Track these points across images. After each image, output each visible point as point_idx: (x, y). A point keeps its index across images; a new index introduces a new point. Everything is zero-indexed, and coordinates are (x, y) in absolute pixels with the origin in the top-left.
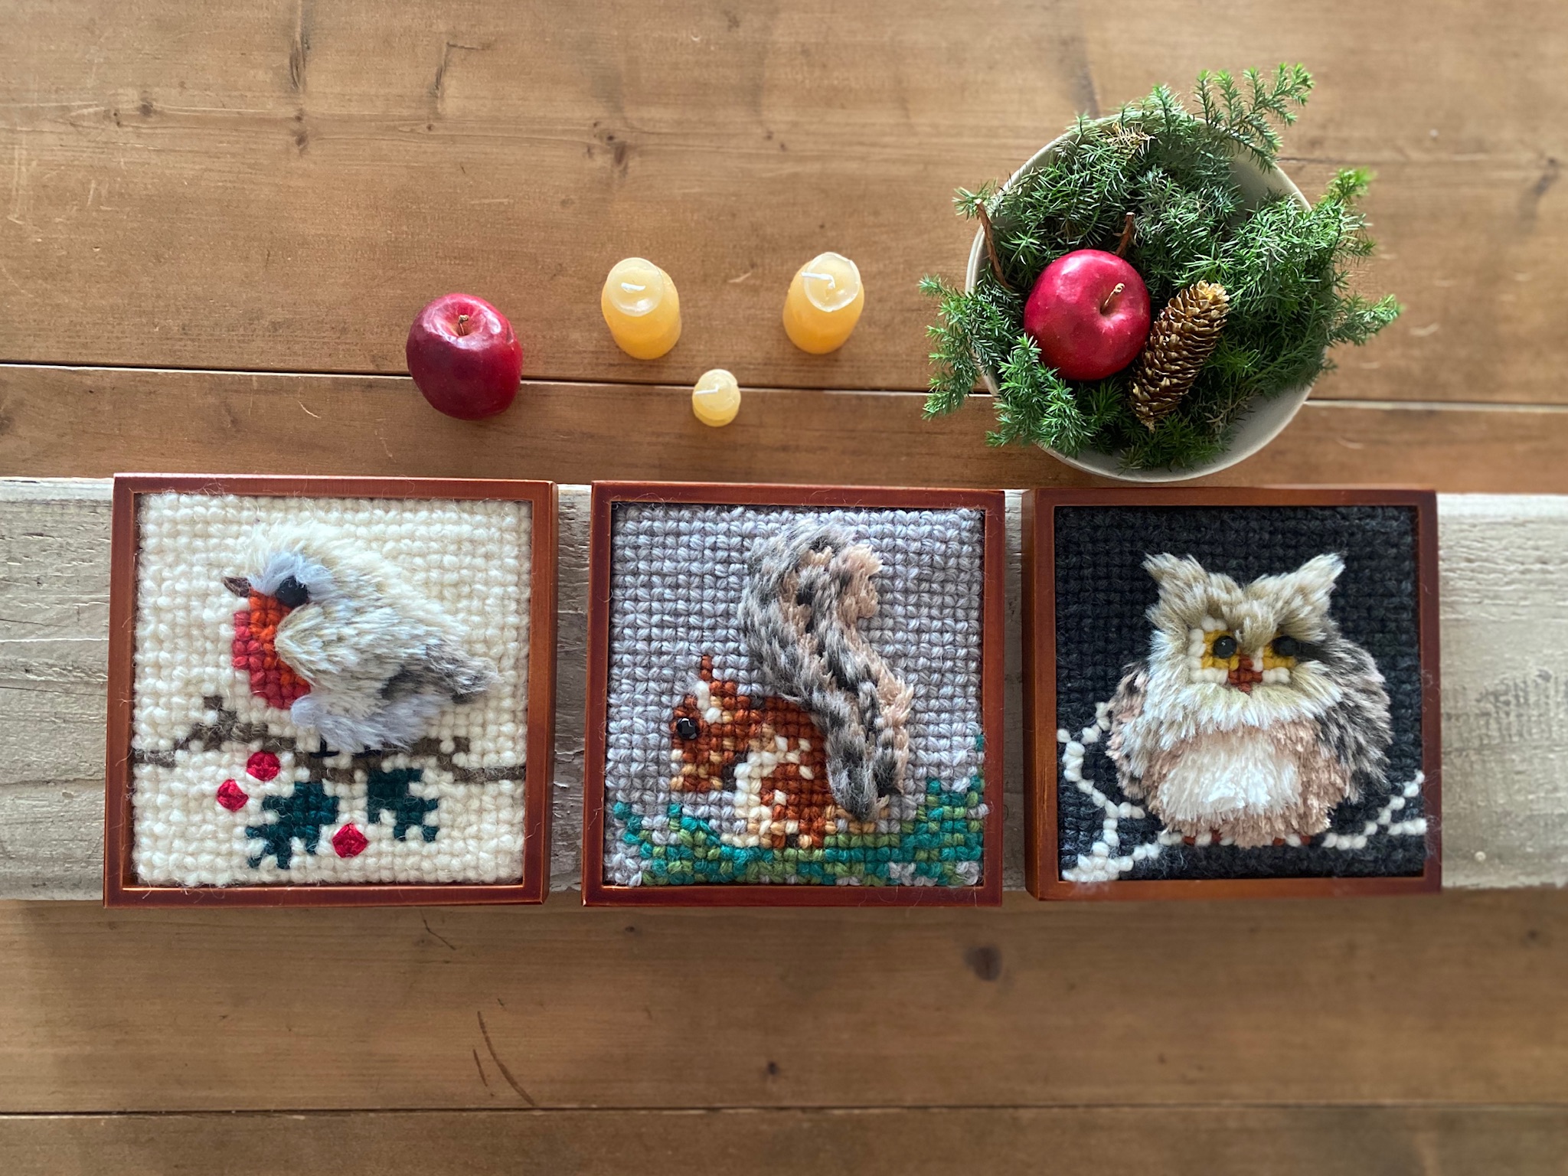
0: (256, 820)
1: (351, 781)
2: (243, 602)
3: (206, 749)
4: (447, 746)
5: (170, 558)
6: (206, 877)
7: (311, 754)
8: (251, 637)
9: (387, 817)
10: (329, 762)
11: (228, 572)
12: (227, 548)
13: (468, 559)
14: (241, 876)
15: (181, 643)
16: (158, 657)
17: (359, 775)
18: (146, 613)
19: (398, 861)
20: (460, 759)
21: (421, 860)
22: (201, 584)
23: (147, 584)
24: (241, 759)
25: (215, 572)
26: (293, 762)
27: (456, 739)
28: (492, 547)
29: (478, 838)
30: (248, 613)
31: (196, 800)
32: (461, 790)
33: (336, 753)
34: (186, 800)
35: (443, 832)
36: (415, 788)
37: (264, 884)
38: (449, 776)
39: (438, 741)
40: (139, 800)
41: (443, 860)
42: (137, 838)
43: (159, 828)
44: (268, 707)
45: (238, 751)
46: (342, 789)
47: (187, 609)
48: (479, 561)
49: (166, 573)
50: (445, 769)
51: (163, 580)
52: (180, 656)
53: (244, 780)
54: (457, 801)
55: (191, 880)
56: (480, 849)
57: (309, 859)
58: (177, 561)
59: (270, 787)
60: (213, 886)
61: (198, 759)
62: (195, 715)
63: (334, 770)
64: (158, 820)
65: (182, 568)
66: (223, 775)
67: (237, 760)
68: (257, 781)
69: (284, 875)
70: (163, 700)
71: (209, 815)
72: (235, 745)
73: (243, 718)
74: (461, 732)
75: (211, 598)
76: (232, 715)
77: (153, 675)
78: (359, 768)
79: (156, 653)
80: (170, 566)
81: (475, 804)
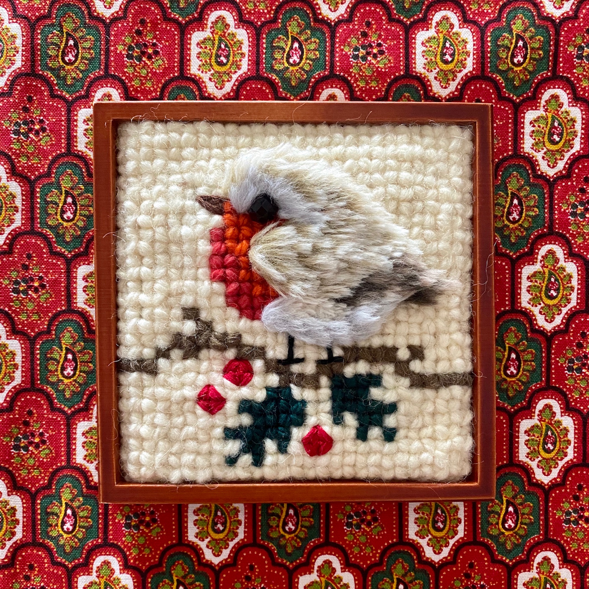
0: (232, 422)
1: (317, 387)
2: (217, 219)
3: (185, 357)
4: (403, 354)
5: (147, 179)
6: (188, 474)
7: (279, 361)
8: (228, 251)
9: (350, 419)
10: (296, 368)
11: (202, 191)
12: (200, 169)
13: (420, 177)
14: (220, 474)
15: (161, 258)
16: (139, 272)
17: (324, 381)
18: (127, 231)
19: (361, 459)
20: (416, 366)
21: (382, 458)
22: (178, 202)
23: (127, 204)
24: (218, 366)
25: (190, 191)
26: (264, 369)
27: (410, 348)
28: (441, 166)
29: (433, 438)
30: (224, 230)
31: (178, 404)
32: (417, 394)
33: (301, 360)
34: (168, 404)
35: (401, 433)
36: (375, 393)
37: (239, 481)
38: (406, 382)
39: (395, 349)
40: (126, 405)
41: (401, 458)
42: (125, 439)
43: (144, 430)
44: (241, 317)
45: (215, 359)
46: (308, 394)
47: (166, 226)
48: (430, 179)
49: (144, 193)
50: (402, 375)
51: (142, 200)
52: (160, 271)
53: (223, 385)
54: (414, 404)
55: (175, 477)
56: (436, 448)
57: (282, 458)
58: (154, 182)
59: (245, 392)
60: (194, 482)
61: (178, 365)
62: (175, 325)
63: (301, 376)
64: (142, 423)
65: (158, 188)
66: (202, 381)
67: (215, 367)
68: (234, 386)
69: (257, 473)
70: (146, 312)
71: (190, 418)
72: (213, 353)
73: (219, 328)
74: (415, 341)
75: (187, 217)
76: (209, 325)
77: (135, 289)
78: (324, 373)
79: (137, 269)
80: (148, 187)
81: (429, 407)
